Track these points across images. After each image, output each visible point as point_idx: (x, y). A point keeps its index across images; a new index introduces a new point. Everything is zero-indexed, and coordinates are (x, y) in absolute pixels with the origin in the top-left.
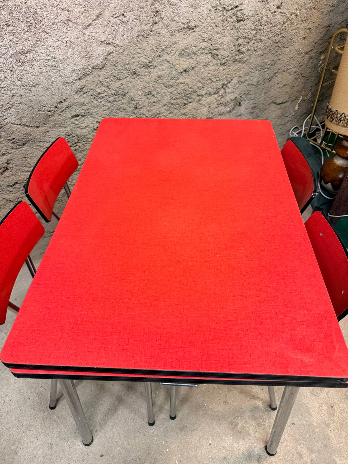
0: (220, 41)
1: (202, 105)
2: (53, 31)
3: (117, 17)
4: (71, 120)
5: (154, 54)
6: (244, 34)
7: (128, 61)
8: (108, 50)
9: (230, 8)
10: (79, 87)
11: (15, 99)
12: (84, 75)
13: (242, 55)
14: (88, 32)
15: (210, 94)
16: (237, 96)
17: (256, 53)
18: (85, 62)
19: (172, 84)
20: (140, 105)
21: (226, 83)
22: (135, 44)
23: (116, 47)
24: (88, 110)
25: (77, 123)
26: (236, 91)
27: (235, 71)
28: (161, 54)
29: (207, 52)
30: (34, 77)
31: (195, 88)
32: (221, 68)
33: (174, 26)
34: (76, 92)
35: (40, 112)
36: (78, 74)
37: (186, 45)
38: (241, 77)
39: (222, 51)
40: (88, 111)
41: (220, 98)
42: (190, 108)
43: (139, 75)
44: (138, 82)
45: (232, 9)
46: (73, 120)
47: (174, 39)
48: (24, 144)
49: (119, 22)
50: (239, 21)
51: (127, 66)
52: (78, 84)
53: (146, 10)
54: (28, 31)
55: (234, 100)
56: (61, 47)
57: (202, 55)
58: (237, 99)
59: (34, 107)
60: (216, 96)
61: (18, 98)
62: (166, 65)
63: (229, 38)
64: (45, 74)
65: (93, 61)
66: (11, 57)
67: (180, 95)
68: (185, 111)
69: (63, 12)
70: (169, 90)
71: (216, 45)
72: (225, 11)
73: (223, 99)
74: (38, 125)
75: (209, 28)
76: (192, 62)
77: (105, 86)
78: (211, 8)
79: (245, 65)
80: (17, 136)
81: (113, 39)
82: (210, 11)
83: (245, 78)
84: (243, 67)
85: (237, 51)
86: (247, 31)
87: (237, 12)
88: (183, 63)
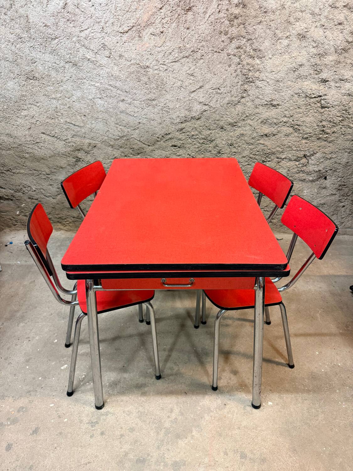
0: (302, 119)
2: (171, 91)
3: (214, 89)
4: (171, 148)
5: (239, 118)
6: (328, 118)
7: (217, 118)
8: (204, 108)
9: (313, 96)
10: (180, 128)
11: (140, 125)
12: (185, 121)
13: (327, 135)
14: (192, 95)
15: (290, 160)
16: (321, 169)
17: (345, 137)
18: (188, 113)
19: (252, 142)
20: (223, 151)
21: (308, 154)
22: (225, 108)
23: (210, 108)
24: (183, 144)
25: (174, 151)
26: (320, 164)
27: (319, 147)
28: (245, 119)
29: (288, 125)
30: (154, 115)
31: (274, 150)
32: (304, 141)
33: (257, 102)
34: (178, 131)
35: (153, 137)
36: (181, 119)
37: (268, 116)
38: (326, 154)
39: (304, 128)
40: (183, 145)
41: (300, 165)
43: (225, 130)
44: (224, 134)
45: (315, 97)
47: (257, 110)
48: (138, 154)
49: (214, 92)
50: (323, 107)
51: (216, 121)
52: (180, 126)
53: (236, 88)
54: (156, 89)
55: (317, 172)
56: (174, 101)
57: (284, 127)
58: (322, 172)
59: (150, 133)
60: (297, 163)
61: (142, 125)
62: (248, 128)
63: (312, 118)
64: (161, 115)
65: (193, 113)
66: (143, 101)
67: (259, 153)
69: (179, 82)
70: (250, 146)
71: (297, 122)
72: (307, 98)
73: (305, 168)
74: (149, 144)
75: (291, 108)
76: (273, 130)
77: (198, 131)
78: (294, 94)
79: (331, 144)
80: (136, 147)
81: (209, 103)
82: (292, 95)
83: (330, 155)
84: (329, 145)
85: (321, 131)
86: (332, 116)
87: (320, 101)
88: (264, 129)
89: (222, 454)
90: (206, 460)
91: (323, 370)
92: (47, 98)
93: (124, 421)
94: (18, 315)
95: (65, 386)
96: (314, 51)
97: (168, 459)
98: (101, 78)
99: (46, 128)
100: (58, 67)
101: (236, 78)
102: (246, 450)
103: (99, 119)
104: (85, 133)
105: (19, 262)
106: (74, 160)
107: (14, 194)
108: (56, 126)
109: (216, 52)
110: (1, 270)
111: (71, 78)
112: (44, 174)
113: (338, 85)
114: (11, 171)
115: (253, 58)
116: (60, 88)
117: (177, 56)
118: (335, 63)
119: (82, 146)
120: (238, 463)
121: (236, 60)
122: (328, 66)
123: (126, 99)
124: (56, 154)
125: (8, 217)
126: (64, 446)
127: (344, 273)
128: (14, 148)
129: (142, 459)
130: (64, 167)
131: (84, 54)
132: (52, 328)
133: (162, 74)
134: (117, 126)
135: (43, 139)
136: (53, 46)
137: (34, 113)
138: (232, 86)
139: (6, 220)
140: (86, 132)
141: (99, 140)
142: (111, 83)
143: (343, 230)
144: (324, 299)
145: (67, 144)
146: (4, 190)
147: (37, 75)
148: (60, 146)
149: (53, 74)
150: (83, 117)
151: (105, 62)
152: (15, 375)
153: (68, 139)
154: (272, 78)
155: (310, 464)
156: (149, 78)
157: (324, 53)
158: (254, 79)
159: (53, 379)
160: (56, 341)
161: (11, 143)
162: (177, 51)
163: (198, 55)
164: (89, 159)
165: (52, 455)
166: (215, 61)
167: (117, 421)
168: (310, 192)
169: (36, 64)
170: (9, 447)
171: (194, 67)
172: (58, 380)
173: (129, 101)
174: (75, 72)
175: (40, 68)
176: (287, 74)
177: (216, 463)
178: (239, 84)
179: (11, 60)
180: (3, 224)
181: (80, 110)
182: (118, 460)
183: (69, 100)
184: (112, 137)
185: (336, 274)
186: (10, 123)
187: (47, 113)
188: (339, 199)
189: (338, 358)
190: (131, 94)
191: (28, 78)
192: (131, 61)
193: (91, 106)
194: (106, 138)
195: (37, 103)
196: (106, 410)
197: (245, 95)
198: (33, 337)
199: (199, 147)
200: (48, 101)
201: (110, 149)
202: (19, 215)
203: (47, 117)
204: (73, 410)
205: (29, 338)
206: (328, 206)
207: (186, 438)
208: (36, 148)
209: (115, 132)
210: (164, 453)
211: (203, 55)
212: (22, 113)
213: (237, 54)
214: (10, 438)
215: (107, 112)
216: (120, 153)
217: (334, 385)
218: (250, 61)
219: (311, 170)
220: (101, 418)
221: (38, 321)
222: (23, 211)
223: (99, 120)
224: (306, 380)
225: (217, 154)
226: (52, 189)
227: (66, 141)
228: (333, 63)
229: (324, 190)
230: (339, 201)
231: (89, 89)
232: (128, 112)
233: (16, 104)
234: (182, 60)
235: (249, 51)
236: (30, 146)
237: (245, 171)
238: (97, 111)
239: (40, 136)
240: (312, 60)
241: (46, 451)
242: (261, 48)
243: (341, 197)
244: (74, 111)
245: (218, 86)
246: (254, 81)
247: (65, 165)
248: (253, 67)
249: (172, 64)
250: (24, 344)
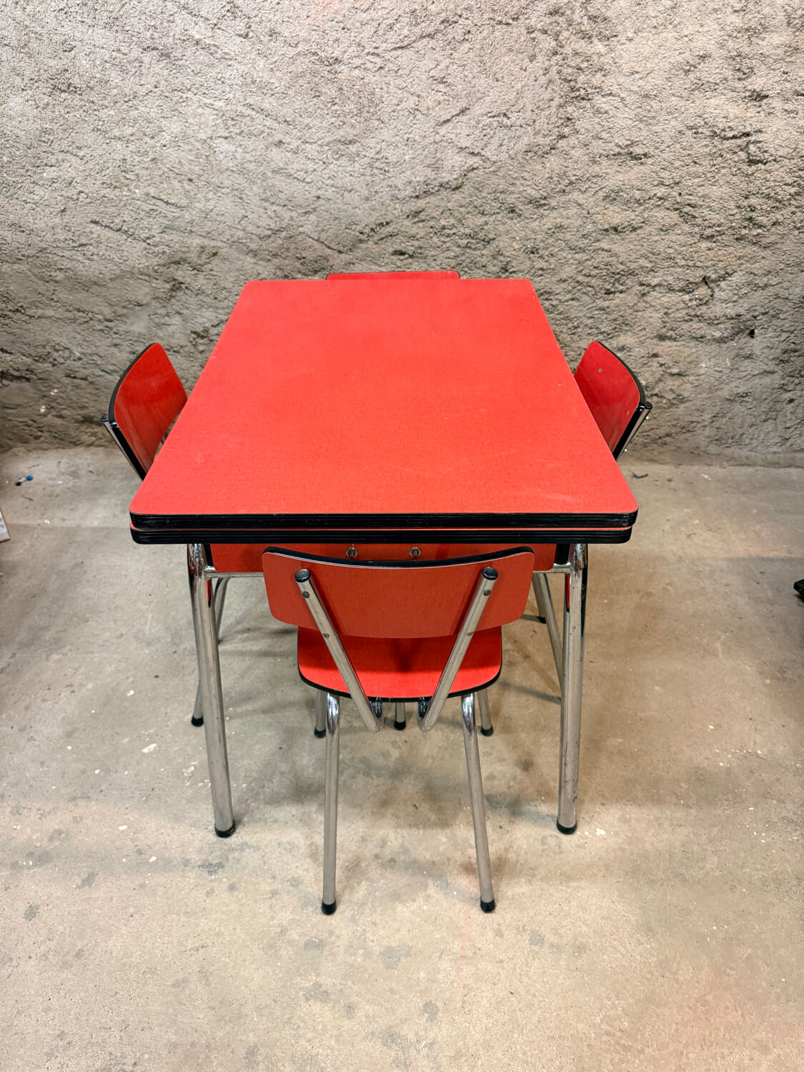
0: (701, 191)
1: (648, 306)
2: (392, 121)
3: (493, 117)
4: (392, 257)
5: (553, 186)
6: (764, 188)
7: (502, 187)
8: (471, 163)
9: (731, 134)
10: (413, 209)
11: (320, 203)
12: (425, 192)
13: (759, 231)
14: (443, 131)
15: (671, 290)
16: (743, 312)
18: (432, 175)
19: (583, 246)
20: (513, 267)
21: (713, 276)
22: (520, 163)
23: (484, 162)
24: (421, 248)
25: (399, 265)
26: (741, 301)
27: (739, 258)
28: (568, 189)
29: (667, 206)
30: (352, 178)
31: (633, 266)
32: (704, 245)
33: (597, 148)
34: (408, 216)
35: (349, 231)
36: (415, 188)
37: (621, 183)
38: (755, 275)
39: (706, 211)
40: (419, 251)
41: (694, 303)
42: (617, 301)
43: (520, 216)
44: (516, 225)
45: (734, 137)
46: (395, 258)
47: (596, 169)
48: (316, 272)
49: (495, 124)
50: (752, 162)
51: (499, 195)
52: (413, 204)
53: (548, 113)
54: (356, 115)
55: (732, 318)
56: (399, 145)
57: (658, 209)
58: (743, 318)
59: (342, 221)
60: (687, 297)
61: (324, 202)
62: (573, 211)
63: (725, 189)
64: (368, 178)
65: (443, 174)
66: (328, 145)
67: (597, 271)
68: (606, 304)
69: (411, 97)
70: (576, 255)
71: (690, 197)
72: (716, 138)
73: (704, 308)
74: (341, 249)
75: (677, 164)
76: (632, 216)
77: (455, 217)
78: (684, 129)
79: (767, 253)
80: (310, 255)
81: (483, 149)
82: (680, 132)
83: (765, 279)
84: (763, 255)
85: (747, 219)
86: (772, 184)
87: (747, 145)
88: (611, 213)
89: (490, 934)
90: (456, 947)
91: (721, 764)
92: (101, 136)
93: (280, 864)
94: (47, 636)
95: (151, 789)
96: (737, 20)
97: (373, 941)
98: (228, 89)
99: (102, 209)
100: (125, 61)
101: (546, 88)
102: (543, 928)
103: (223, 188)
104: (191, 222)
105: (47, 522)
106: (168, 286)
107: (33, 367)
108: (125, 205)
109: (500, 22)
110: (8, 537)
111: (156, 87)
112: (99, 320)
113: (789, 106)
114: (23, 311)
115: (590, 38)
116: (131, 113)
117: (408, 33)
118: (785, 52)
119: (184, 252)
120: (526, 952)
121: (548, 43)
122: (768, 59)
123: (287, 139)
124: (125, 272)
125: (21, 420)
126: (148, 912)
127: (783, 554)
128: (28, 256)
129: (317, 941)
130: (145, 302)
131: (186, 28)
132: (123, 665)
133: (370, 78)
134: (266, 204)
135: (95, 236)
136: (112, 7)
137: (73, 173)
138: (537, 108)
139: (18, 426)
140: (193, 221)
141: (224, 240)
142: (250, 101)
143: (788, 456)
144: (733, 611)
145: (150, 249)
146: (9, 357)
147: (76, 81)
148: (135, 254)
149: (114, 77)
150: (186, 184)
151: (235, 48)
152: (42, 763)
153: (154, 236)
154: (632, 88)
155: (681, 957)
156: (341, 89)
157: (759, 27)
158: (590, 91)
159: (126, 773)
160: (132, 692)
161: (20, 246)
162: (407, 20)
163: (457, 31)
164: (203, 285)
165: (124, 930)
166: (498, 46)
167: (265, 863)
168: (715, 366)
169: (73, 52)
170: (31, 913)
171: (447, 60)
172: (136, 776)
173: (295, 144)
174: (166, 72)
175: (83, 61)
176: (668, 79)
177: (478, 952)
178: (554, 104)
179: (14, 43)
180: (10, 436)
181: (178, 167)
182: (265, 941)
183: (152, 142)
184: (254, 232)
185: (765, 555)
186: (17, 199)
187: (103, 173)
188: (782, 382)
189: (758, 738)
190: (299, 127)
191: (55, 87)
192: (297, 44)
193: (204, 157)
194: (240, 234)
195: (79, 148)
196: (241, 841)
197: (566, 130)
198: (82, 685)
199: (458, 256)
200: (104, 145)
201: (250, 259)
202: (45, 415)
203: (103, 183)
204: (168, 838)
205: (71, 685)
206: (754, 399)
207: (414, 901)
208: (78, 258)
209: (262, 219)
210: (364, 930)
211: (469, 32)
212: (45, 175)
213: (551, 27)
214: (32, 894)
215: (242, 171)
216: (273, 271)
217: (744, 796)
218: (582, 45)
219: (718, 315)
220: (230, 857)
221: (91, 650)
222: (54, 405)
223: (223, 190)
224: (683, 784)
225: (500, 274)
226: (119, 355)
227: (148, 241)
228: (780, 51)
229: (746, 361)
230: (783, 388)
231: (200, 115)
232: (292, 172)
233: (29, 151)
234: (419, 45)
235: (579, 20)
236: (67, 253)
237: (566, 315)
238: (219, 170)
239: (88, 230)
240: (730, 44)
241: (111, 922)
242: (608, 14)
243: (787, 378)
244: (166, 170)
245: (503, 109)
246: (590, 96)
247: (148, 299)
248: (588, 61)
249: (395, 52)
250: (62, 699)
